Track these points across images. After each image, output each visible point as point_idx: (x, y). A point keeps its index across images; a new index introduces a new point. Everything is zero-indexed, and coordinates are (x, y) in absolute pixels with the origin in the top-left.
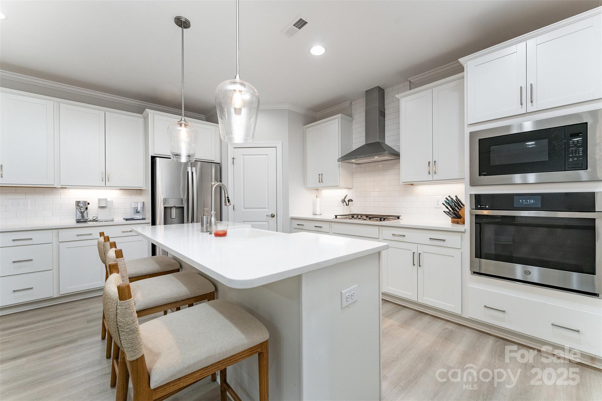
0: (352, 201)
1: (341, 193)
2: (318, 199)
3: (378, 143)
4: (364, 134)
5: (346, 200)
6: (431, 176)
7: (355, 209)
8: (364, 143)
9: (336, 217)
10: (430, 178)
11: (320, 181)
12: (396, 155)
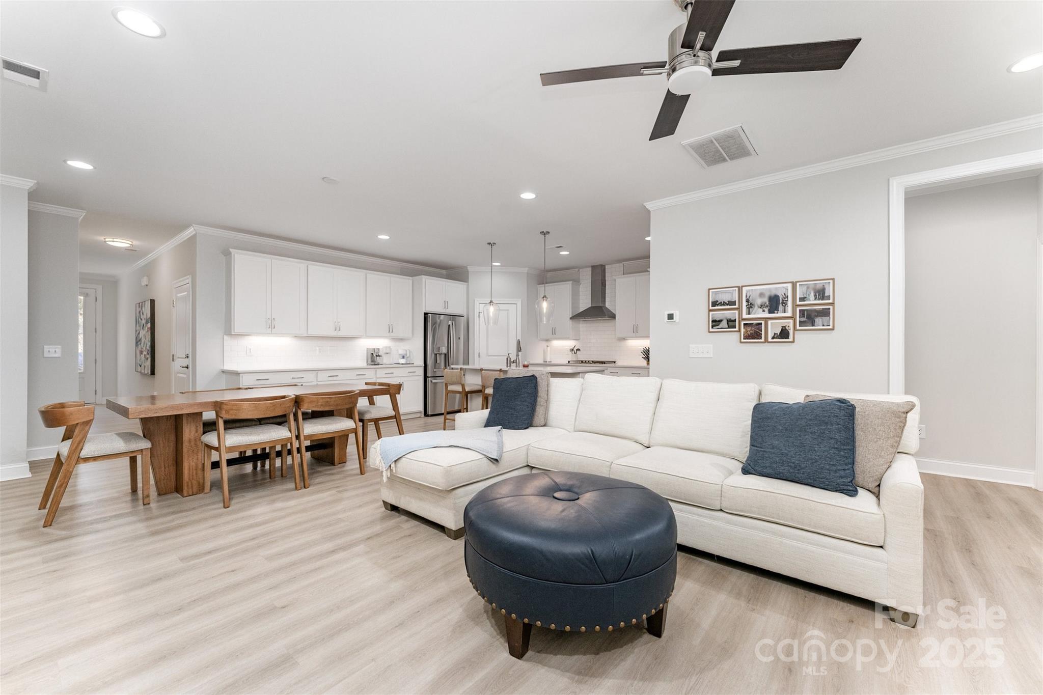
0: (579, 350)
1: (570, 344)
2: (549, 348)
3: (601, 307)
4: (589, 297)
5: (575, 349)
6: (634, 334)
7: (581, 356)
8: (590, 306)
9: (569, 362)
10: (634, 335)
11: (554, 333)
12: (613, 317)
